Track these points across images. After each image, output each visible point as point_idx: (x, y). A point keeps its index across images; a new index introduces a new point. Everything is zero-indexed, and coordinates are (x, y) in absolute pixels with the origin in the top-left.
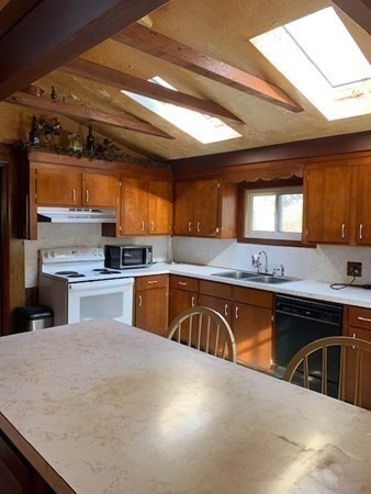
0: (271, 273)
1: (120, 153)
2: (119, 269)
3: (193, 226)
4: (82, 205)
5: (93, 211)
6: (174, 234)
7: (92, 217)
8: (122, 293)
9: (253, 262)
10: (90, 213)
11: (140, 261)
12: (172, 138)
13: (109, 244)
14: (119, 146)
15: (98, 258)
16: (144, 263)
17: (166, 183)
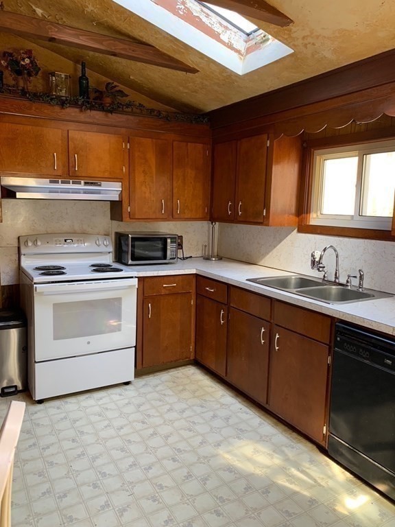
0: (343, 280)
1: (127, 100)
2: (127, 265)
3: (234, 208)
4: (69, 174)
5: (86, 183)
6: (212, 219)
7: (86, 192)
8: (119, 300)
9: (313, 262)
10: (82, 186)
11: (159, 254)
12: (194, 71)
13: (121, 230)
14: (126, 90)
15: (103, 249)
16: (165, 257)
17: (200, 146)
